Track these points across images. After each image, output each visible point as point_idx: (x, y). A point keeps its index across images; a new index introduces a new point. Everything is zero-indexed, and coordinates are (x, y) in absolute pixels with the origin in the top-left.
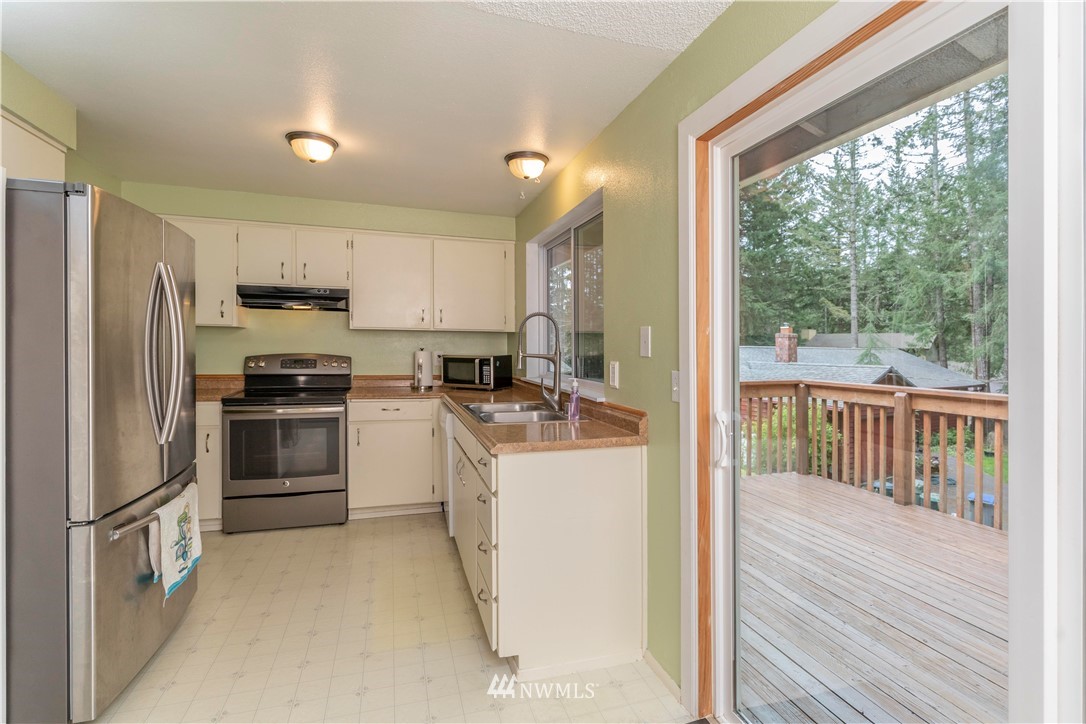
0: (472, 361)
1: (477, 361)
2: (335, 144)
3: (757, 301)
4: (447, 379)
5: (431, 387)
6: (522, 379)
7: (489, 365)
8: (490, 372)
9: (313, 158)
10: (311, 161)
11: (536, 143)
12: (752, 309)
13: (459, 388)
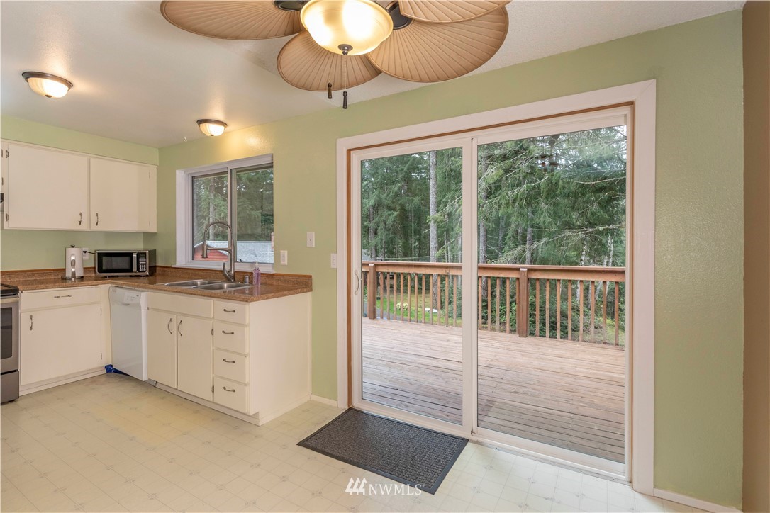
0: (130, 255)
1: (135, 255)
2: (70, 85)
3: (253, 210)
4: (100, 270)
5: (82, 277)
6: (173, 266)
7: (145, 257)
8: (144, 263)
9: (49, 94)
10: (47, 96)
11: (218, 114)
12: (250, 215)
13: (112, 276)
